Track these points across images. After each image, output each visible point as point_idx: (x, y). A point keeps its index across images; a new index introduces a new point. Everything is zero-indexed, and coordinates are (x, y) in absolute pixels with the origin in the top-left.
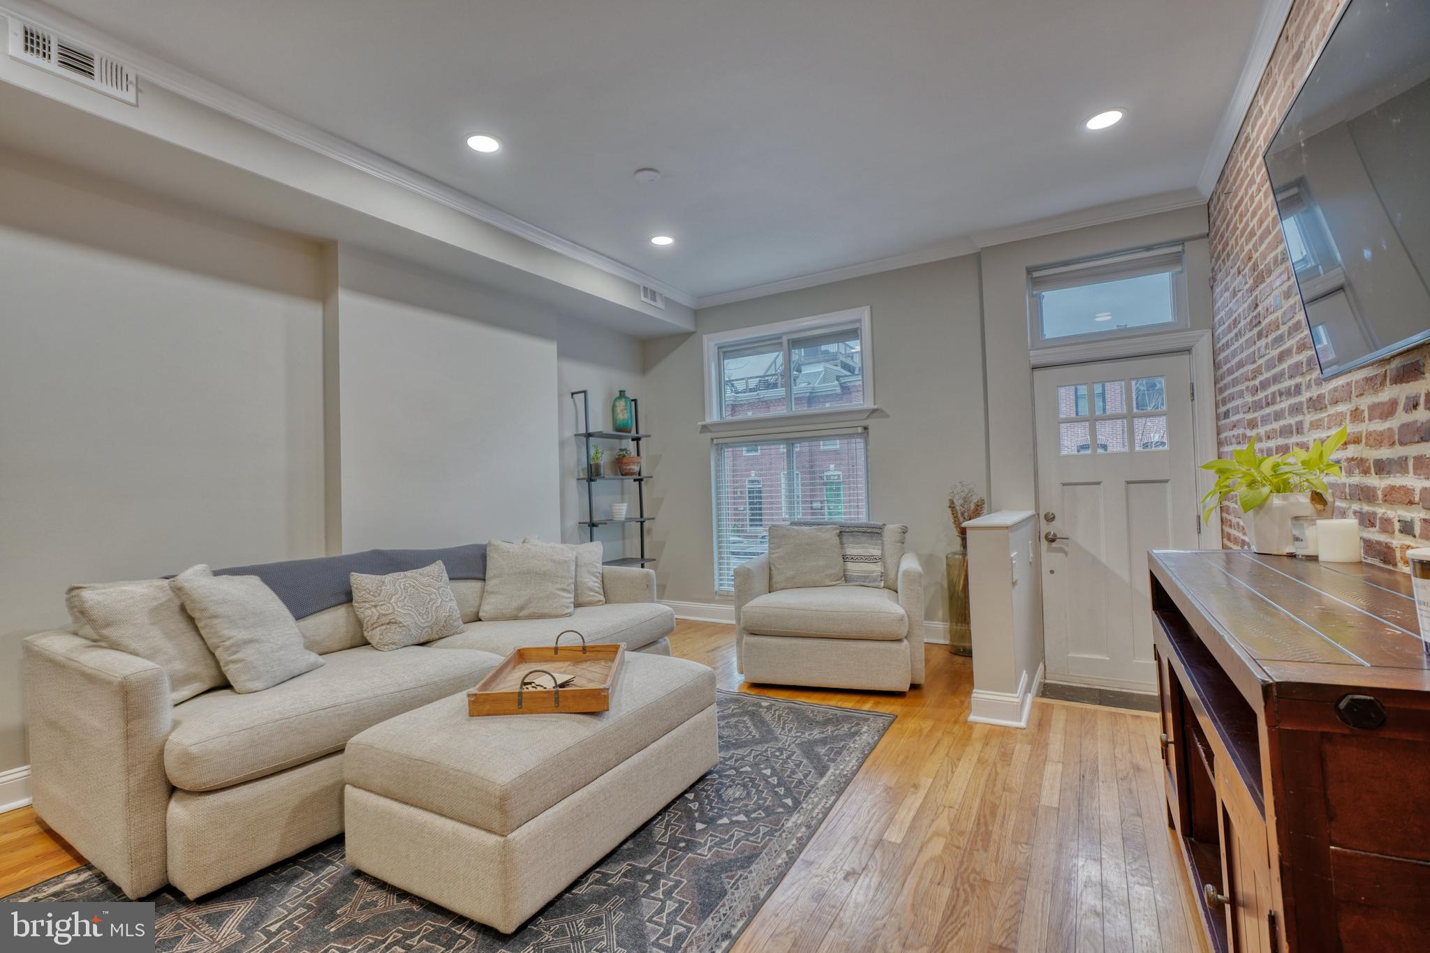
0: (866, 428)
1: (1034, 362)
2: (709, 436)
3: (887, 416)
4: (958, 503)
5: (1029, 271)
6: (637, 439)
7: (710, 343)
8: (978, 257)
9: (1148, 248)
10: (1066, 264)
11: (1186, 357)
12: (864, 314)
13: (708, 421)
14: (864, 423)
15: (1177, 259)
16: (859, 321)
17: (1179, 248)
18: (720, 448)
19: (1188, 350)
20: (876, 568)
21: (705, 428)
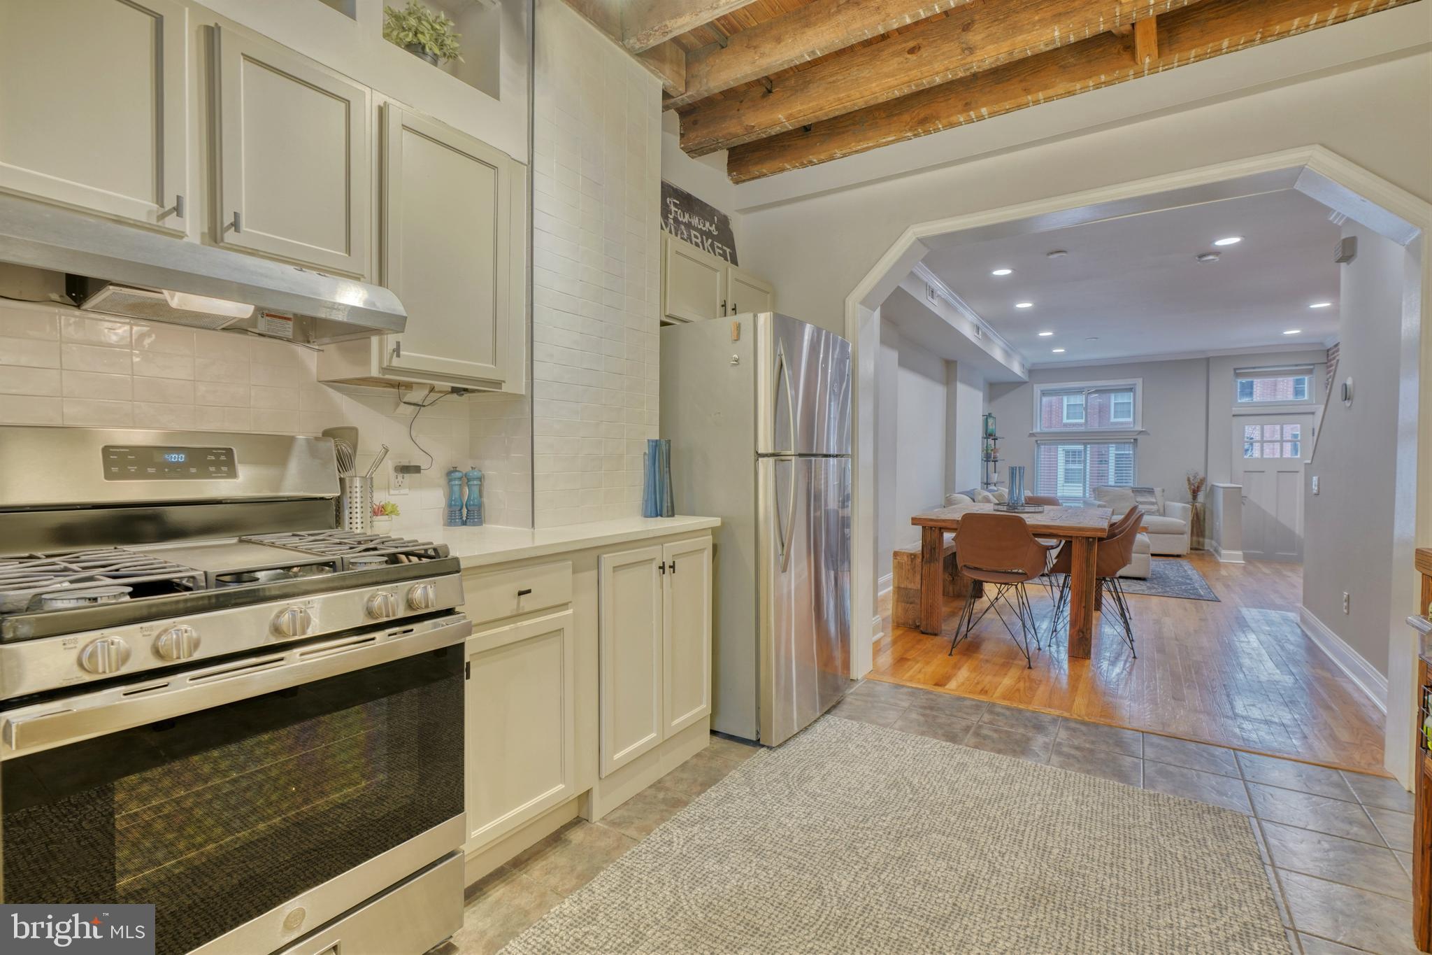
0: (1135, 440)
1: (1234, 413)
2: (1035, 439)
3: (1149, 434)
4: (1192, 478)
5: (1235, 369)
6: (995, 439)
7: (1037, 389)
8: (1208, 360)
9: (1297, 365)
10: (1254, 368)
11: (1311, 416)
12: (1139, 383)
13: (1034, 431)
14: (1135, 437)
15: (1310, 372)
16: (1135, 384)
17: (1312, 367)
18: (1039, 445)
19: (1313, 413)
20: (1154, 508)
21: (1032, 435)
